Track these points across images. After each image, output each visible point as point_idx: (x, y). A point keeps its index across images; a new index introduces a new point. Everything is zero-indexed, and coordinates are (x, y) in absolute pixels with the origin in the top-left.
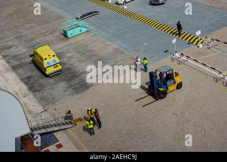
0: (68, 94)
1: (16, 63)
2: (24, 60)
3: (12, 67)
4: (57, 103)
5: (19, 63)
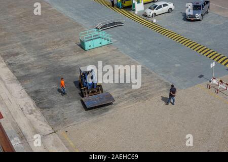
0: (83, 116)
1: (22, 73)
2: (32, 71)
3: (17, 77)
4: (68, 125)
5: (26, 74)
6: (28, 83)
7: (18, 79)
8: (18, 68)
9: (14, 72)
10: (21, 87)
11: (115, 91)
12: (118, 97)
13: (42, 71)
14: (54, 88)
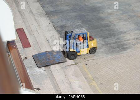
0: (103, 52)
1: (51, 9)
2: (60, 8)
3: (46, 12)
4: (88, 59)
5: (55, 10)
6: (55, 18)
7: (47, 14)
8: (48, 4)
9: (43, 7)
10: (49, 21)
11: (134, 33)
12: (137, 38)
13: (69, 9)
14: (78, 25)
